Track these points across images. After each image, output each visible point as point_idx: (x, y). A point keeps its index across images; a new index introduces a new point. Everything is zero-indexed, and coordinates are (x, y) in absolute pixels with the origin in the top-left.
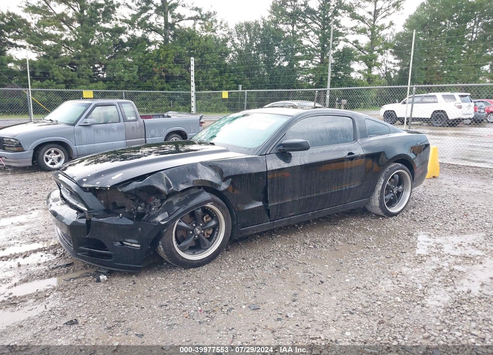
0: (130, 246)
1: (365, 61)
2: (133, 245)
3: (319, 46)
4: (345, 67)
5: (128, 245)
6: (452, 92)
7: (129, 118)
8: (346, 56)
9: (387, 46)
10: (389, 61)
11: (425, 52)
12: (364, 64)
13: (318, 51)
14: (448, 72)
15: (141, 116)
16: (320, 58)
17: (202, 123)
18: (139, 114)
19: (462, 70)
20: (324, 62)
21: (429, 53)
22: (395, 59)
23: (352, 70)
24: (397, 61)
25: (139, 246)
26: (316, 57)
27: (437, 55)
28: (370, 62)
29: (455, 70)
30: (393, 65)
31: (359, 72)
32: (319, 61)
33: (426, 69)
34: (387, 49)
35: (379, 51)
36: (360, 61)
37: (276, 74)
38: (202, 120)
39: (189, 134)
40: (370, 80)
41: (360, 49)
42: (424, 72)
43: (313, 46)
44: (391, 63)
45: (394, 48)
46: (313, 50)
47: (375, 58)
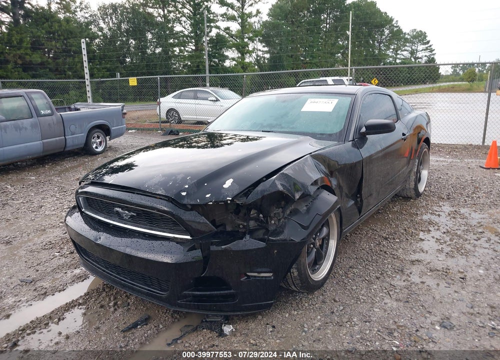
0: (259, 277)
1: (238, 49)
2: (262, 275)
3: (191, 32)
4: (219, 54)
5: (255, 277)
6: (340, 76)
7: (43, 112)
8: (219, 43)
9: (256, 33)
10: (259, 49)
11: (290, 41)
12: (236, 52)
13: (192, 38)
14: (310, 60)
15: (56, 109)
16: (194, 46)
17: (125, 114)
18: (54, 107)
19: (322, 57)
20: (199, 49)
21: (293, 41)
22: (264, 47)
23: (227, 57)
24: (266, 49)
25: (271, 274)
26: (190, 44)
27: (300, 43)
28: (242, 49)
29: (315, 58)
30: (262, 53)
31: (233, 59)
32: (194, 48)
33: (292, 56)
34: (257, 37)
35: (250, 39)
36: (234, 49)
37: (152, 61)
38: (125, 111)
39: (113, 128)
40: (244, 67)
41: (232, 36)
42: (291, 59)
43: (186, 33)
44: (260, 50)
45: (263, 36)
46: (187, 36)
47: (247, 45)
